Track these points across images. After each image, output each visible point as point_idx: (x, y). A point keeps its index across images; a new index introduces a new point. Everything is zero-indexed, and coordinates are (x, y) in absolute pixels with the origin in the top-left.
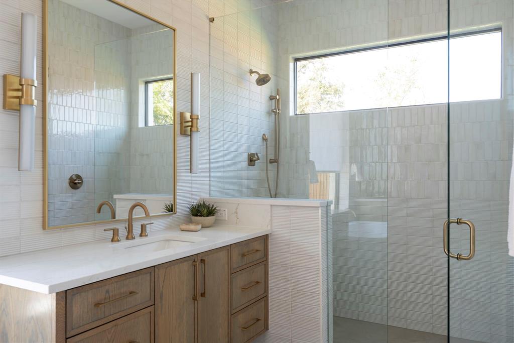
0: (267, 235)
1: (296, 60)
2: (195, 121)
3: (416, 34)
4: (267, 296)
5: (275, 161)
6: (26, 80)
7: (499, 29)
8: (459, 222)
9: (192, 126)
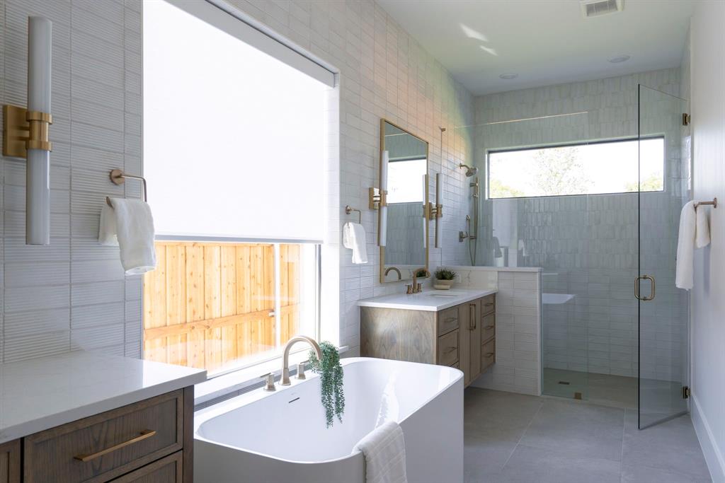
0: (495, 294)
1: (490, 152)
2: (439, 209)
3: (596, 138)
4: (494, 339)
5: (474, 238)
6: (384, 191)
7: (662, 137)
8: (645, 278)
9: (437, 213)
